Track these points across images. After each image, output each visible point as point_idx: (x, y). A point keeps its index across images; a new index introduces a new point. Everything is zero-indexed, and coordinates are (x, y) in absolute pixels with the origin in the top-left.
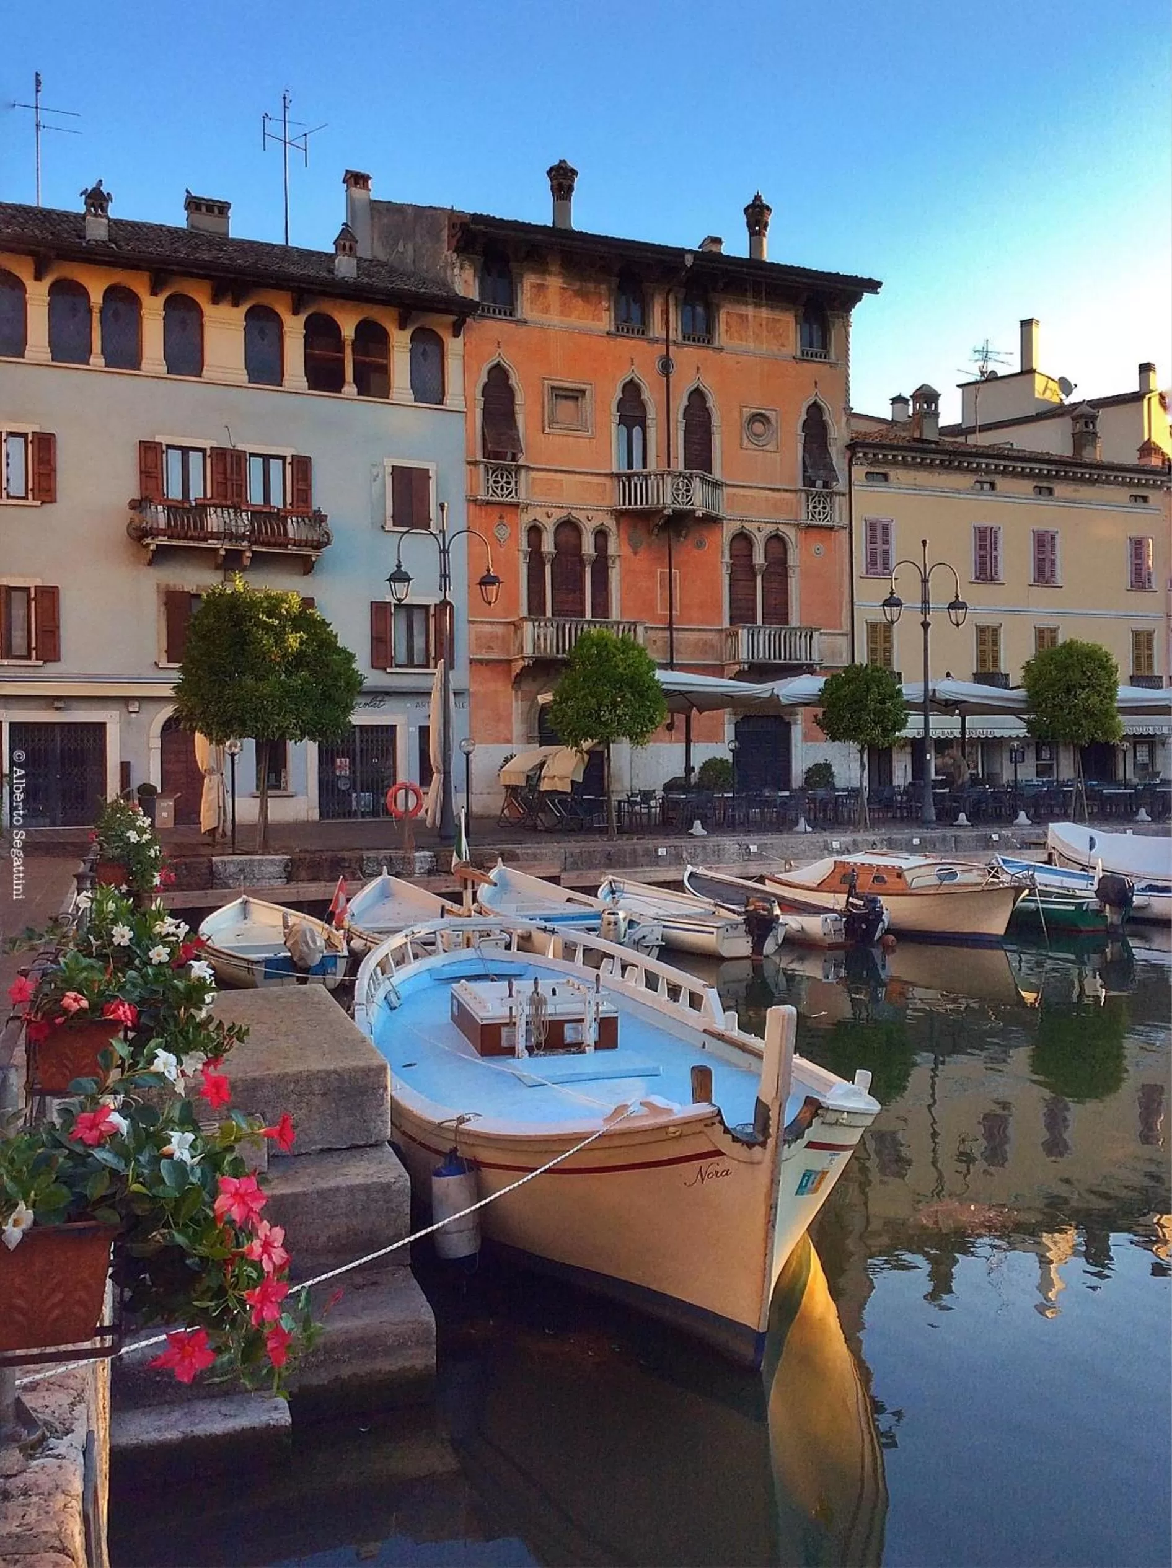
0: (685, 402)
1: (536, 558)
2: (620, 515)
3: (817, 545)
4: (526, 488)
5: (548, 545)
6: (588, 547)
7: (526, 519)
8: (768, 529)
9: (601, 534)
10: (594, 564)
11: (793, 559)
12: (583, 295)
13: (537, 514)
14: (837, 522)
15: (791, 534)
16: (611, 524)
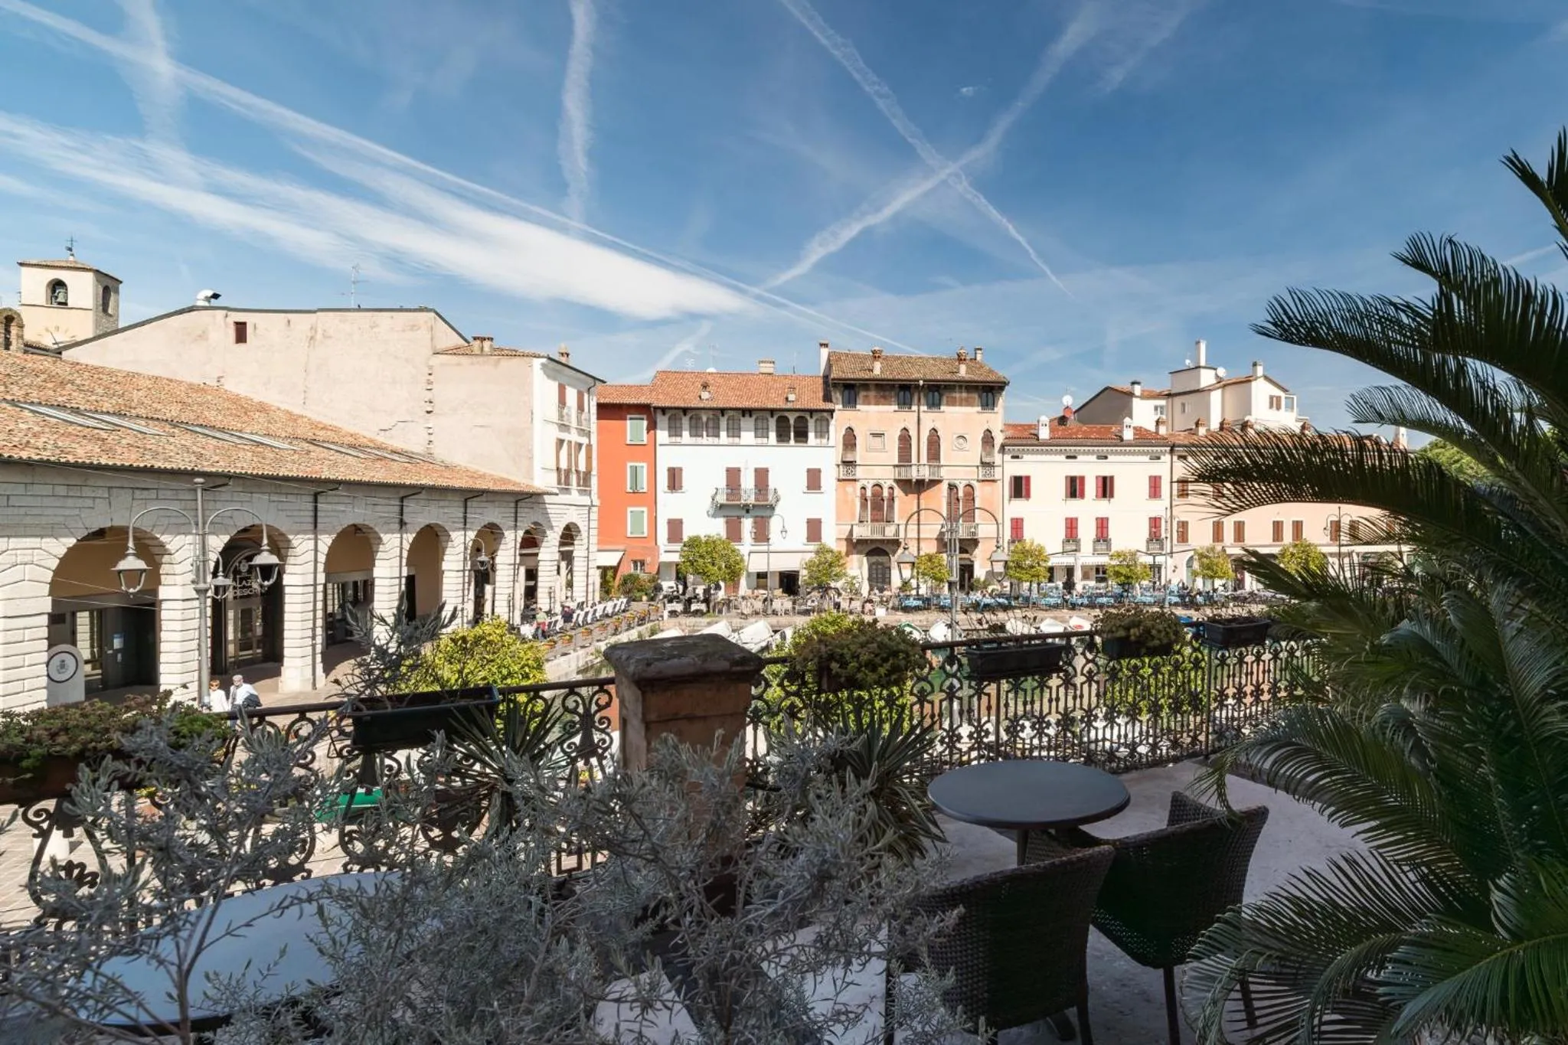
0: (928, 434)
1: (864, 499)
2: (898, 481)
3: (987, 487)
4: (859, 472)
5: (869, 493)
6: (886, 494)
7: (859, 485)
8: (965, 483)
9: (891, 488)
10: (889, 500)
11: (977, 493)
12: (884, 397)
13: (865, 482)
14: (996, 477)
15: (975, 484)
16: (895, 485)
